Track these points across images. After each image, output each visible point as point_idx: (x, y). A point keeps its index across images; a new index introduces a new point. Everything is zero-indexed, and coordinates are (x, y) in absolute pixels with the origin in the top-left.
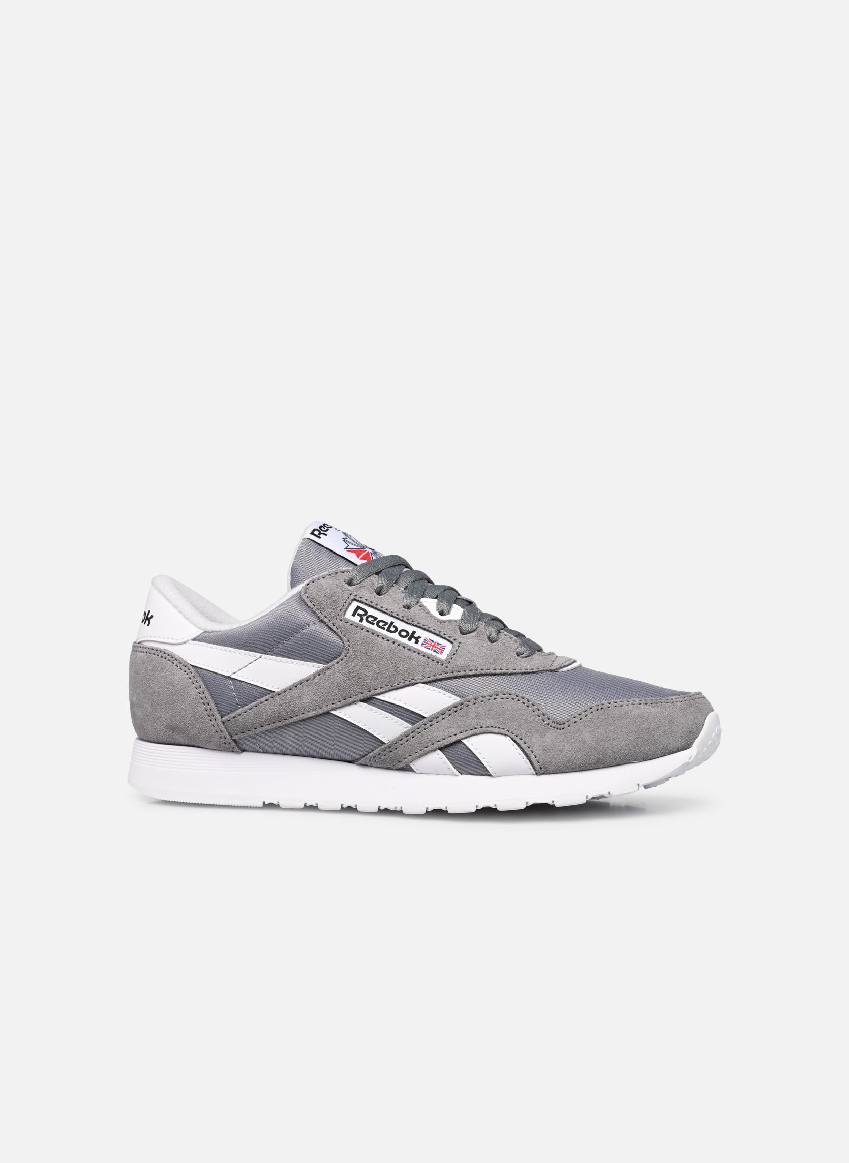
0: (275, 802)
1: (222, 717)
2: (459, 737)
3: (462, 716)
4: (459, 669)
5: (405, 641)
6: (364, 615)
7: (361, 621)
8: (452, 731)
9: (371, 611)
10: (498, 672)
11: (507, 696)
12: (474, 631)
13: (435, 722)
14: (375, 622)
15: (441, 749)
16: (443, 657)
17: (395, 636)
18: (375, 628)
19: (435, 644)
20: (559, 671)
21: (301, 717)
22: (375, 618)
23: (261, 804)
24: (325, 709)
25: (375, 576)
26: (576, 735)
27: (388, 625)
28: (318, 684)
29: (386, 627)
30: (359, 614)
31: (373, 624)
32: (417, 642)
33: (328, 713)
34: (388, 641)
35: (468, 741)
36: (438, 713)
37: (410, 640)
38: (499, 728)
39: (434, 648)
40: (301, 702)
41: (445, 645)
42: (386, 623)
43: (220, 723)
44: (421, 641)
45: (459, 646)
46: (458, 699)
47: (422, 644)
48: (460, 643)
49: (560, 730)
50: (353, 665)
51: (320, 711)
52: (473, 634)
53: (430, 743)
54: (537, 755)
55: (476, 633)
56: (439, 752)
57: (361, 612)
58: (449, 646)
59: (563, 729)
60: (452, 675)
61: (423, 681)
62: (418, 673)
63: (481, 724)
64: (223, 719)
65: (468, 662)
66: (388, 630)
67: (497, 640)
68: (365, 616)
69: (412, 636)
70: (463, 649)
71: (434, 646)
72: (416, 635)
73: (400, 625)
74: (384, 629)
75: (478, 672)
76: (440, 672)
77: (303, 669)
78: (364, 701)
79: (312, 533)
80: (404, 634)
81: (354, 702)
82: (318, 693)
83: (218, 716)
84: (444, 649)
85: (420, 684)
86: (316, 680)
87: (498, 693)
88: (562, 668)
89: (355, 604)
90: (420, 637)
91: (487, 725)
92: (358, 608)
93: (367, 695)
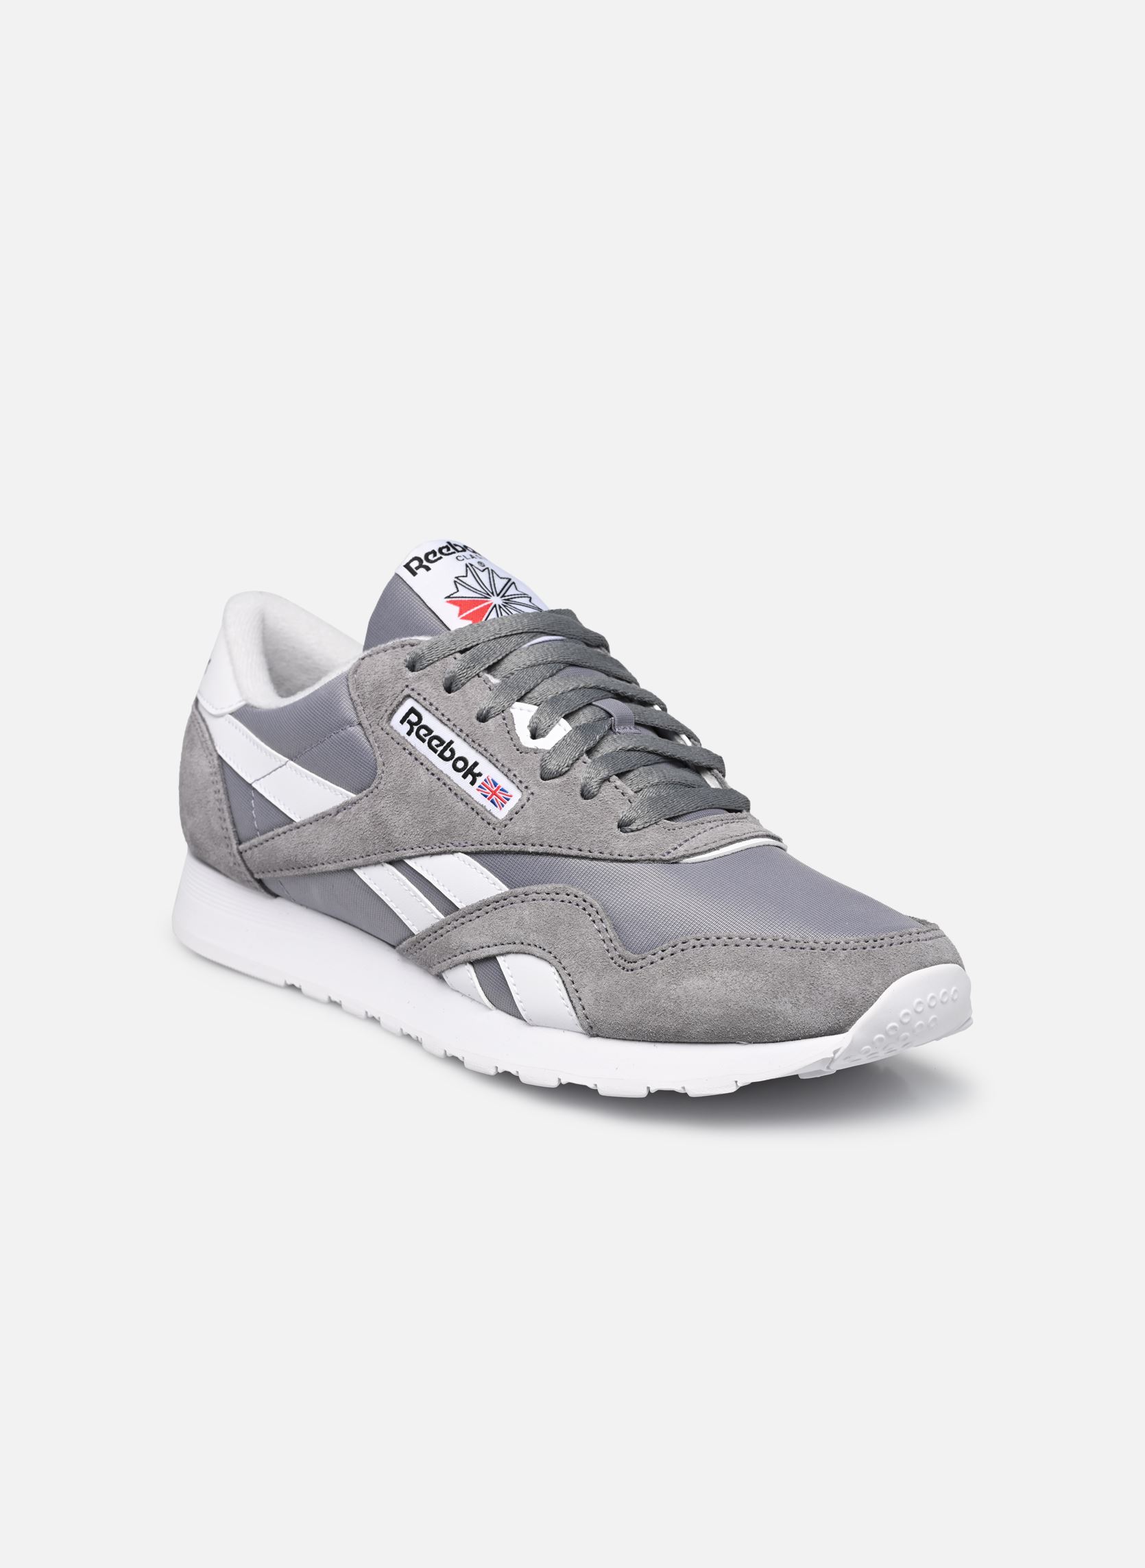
0: (297, 985)
1: (240, 843)
2: (493, 951)
3: (501, 919)
4: (516, 841)
5: (457, 777)
6: (416, 724)
7: (409, 733)
8: (484, 940)
9: (428, 720)
10: (574, 852)
11: (571, 897)
12: (561, 775)
13: (468, 919)
14: (427, 738)
15: (471, 963)
16: (501, 814)
17: (446, 767)
18: (423, 748)
19: (497, 790)
20: (681, 862)
21: (321, 868)
22: (430, 731)
23: (282, 984)
24: (346, 864)
25: (458, 655)
26: (647, 985)
27: (445, 745)
28: (340, 823)
29: (440, 749)
30: (409, 722)
31: (423, 741)
32: (473, 783)
33: (350, 870)
34: (433, 774)
35: (504, 961)
36: (472, 906)
37: (465, 777)
38: (544, 950)
39: (494, 797)
40: (319, 846)
41: (512, 794)
42: (442, 742)
43: (235, 852)
44: (480, 780)
45: (529, 799)
46: (505, 889)
47: (480, 787)
48: (532, 794)
49: (628, 971)
50: (382, 805)
51: (340, 866)
52: (557, 781)
53: (458, 952)
54: (586, 1007)
55: (564, 778)
56: (469, 968)
57: (413, 718)
58: (516, 796)
59: (632, 970)
60: (507, 848)
61: (465, 849)
62: (460, 835)
63: (522, 938)
64: (241, 847)
65: (532, 830)
66: (441, 756)
67: (595, 796)
68: (417, 727)
69: (470, 771)
70: (533, 806)
71: (494, 793)
72: (476, 770)
73: (461, 749)
74: (435, 751)
75: (541, 849)
76: (488, 841)
77: (328, 795)
78: (391, 863)
79: (407, 566)
80: (460, 764)
81: (377, 863)
82: (339, 838)
83: (234, 842)
84: (508, 800)
85: (460, 853)
86: (339, 817)
87: (558, 891)
88: (688, 857)
89: (409, 704)
90: (480, 774)
91: (529, 942)
92: (412, 711)
93: (395, 855)
